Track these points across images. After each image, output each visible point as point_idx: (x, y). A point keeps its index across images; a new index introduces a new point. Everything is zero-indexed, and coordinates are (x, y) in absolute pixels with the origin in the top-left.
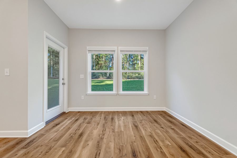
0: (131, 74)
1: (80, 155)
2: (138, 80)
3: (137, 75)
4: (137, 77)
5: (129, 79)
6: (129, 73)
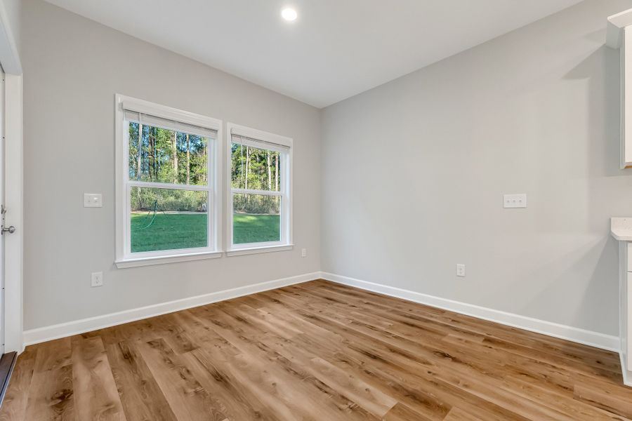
0: (154, 197)
1: (289, 408)
2: (177, 213)
3: (172, 199)
4: (173, 206)
5: (146, 209)
6: (142, 192)
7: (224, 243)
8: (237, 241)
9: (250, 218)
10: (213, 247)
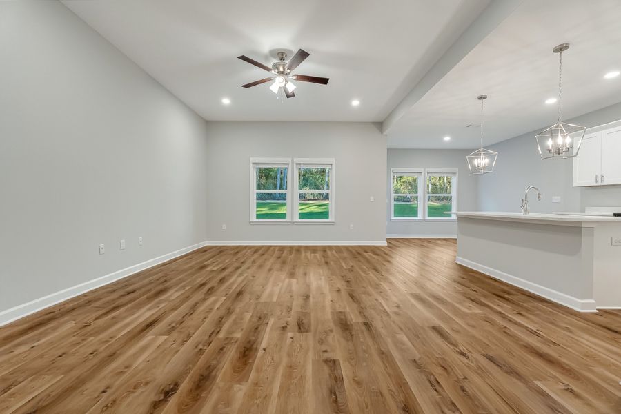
7: (424, 216)
8: (429, 216)
9: (436, 204)
10: (420, 217)
